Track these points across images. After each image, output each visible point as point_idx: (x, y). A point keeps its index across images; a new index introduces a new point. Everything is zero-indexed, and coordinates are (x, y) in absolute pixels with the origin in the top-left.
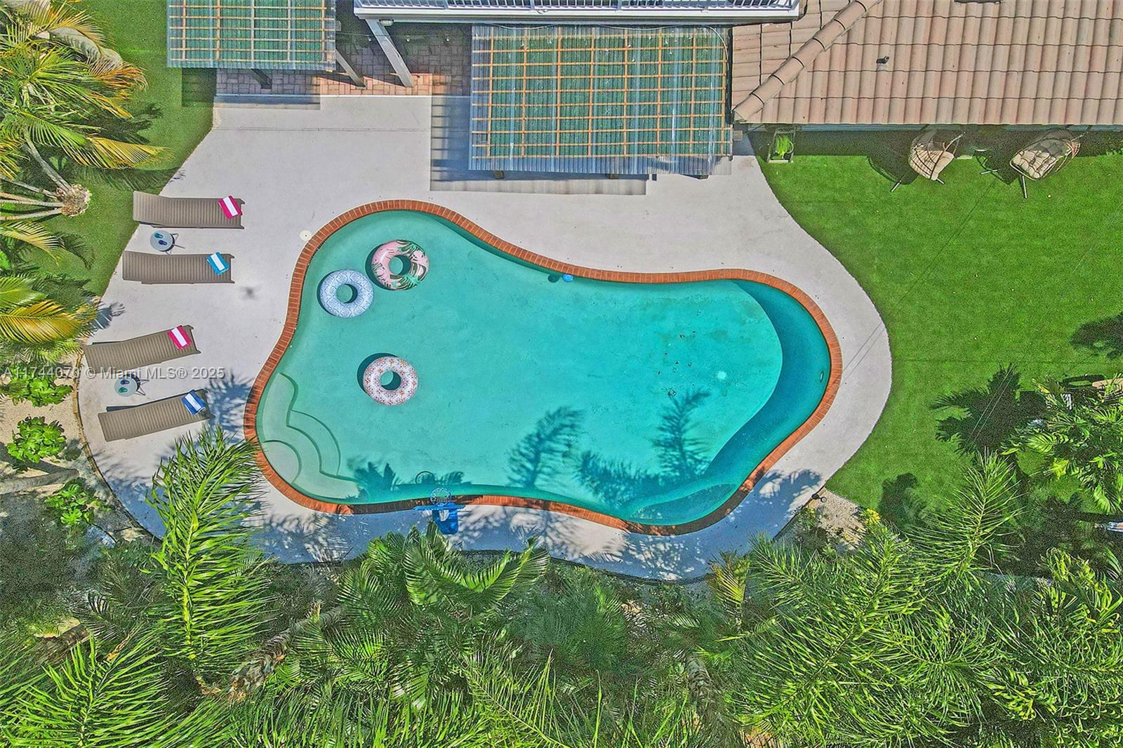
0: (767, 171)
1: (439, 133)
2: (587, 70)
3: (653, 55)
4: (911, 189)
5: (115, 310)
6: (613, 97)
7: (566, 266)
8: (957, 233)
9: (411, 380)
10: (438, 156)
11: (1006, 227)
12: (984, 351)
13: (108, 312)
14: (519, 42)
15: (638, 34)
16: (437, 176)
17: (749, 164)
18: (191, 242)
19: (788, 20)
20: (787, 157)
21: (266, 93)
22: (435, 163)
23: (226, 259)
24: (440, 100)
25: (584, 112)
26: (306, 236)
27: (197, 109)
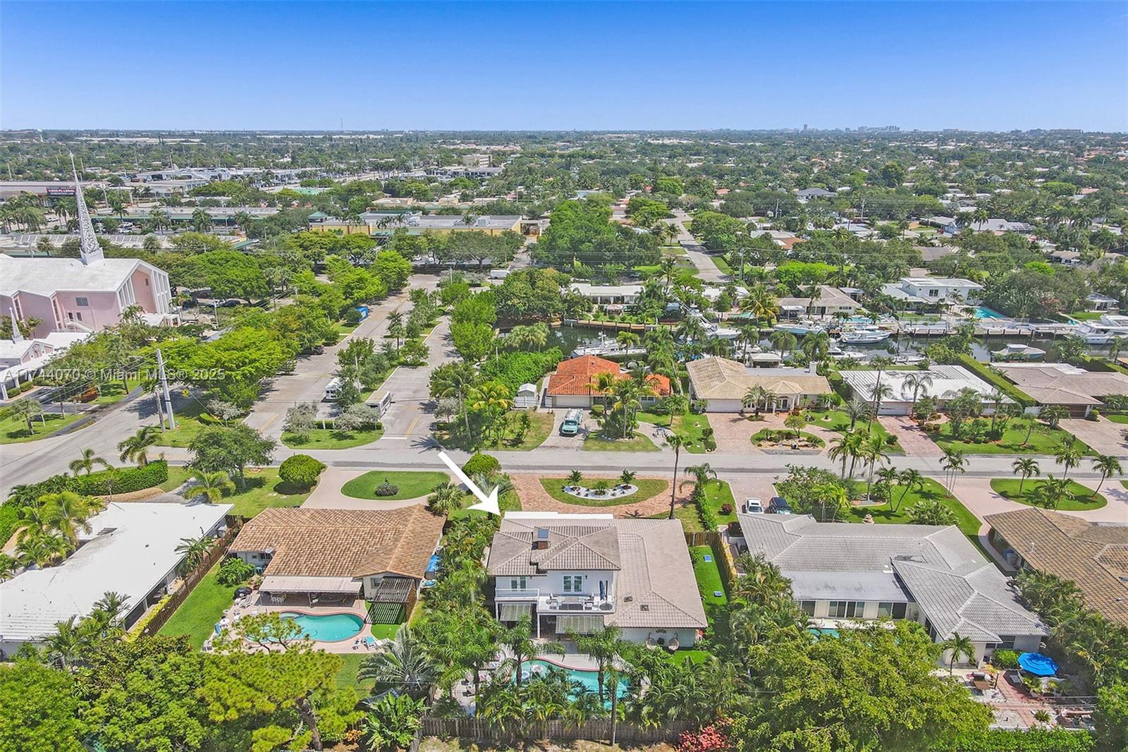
7: (574, 668)
14: (565, 619)
15: (587, 617)
19: (613, 613)
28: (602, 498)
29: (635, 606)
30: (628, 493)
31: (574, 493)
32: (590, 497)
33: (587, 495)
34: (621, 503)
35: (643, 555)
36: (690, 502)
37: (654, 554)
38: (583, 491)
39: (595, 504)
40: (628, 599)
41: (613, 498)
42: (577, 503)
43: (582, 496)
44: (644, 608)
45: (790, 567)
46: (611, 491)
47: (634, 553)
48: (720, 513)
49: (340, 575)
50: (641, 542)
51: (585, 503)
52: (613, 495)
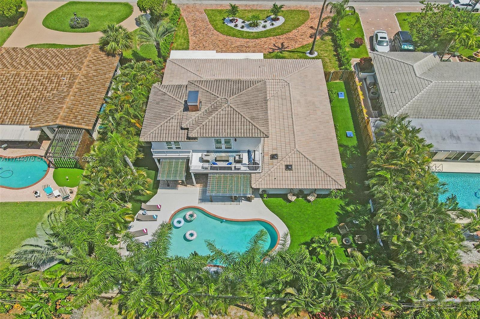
0: (263, 201)
1: (200, 194)
2: (227, 180)
3: (238, 178)
4: (291, 204)
5: (132, 226)
6: (231, 184)
7: (224, 218)
8: (300, 212)
9: (196, 234)
10: (200, 198)
11: (309, 211)
12: (308, 234)
13: (131, 227)
14: (216, 176)
15: (236, 175)
16: (199, 201)
17: (260, 199)
18: (149, 213)
19: (260, 173)
20: (266, 198)
21: (168, 188)
22: (199, 199)
23: (157, 216)
24: (201, 188)
25: (226, 186)
26: (173, 212)
27: (155, 190)
28: (255, 30)
29: (280, 165)
30: (277, 24)
31: (232, 25)
32: (245, 29)
33: (243, 27)
34: (270, 36)
35: (289, 104)
36: (327, 34)
37: (299, 102)
38: (240, 22)
39: (249, 36)
40: (274, 157)
41: (264, 29)
42: (234, 36)
43: (239, 28)
44: (288, 167)
45: (419, 115)
46: (263, 23)
47: (280, 100)
48: (351, 45)
49: (20, 123)
50: (287, 88)
51: (241, 35)
52: (264, 27)
